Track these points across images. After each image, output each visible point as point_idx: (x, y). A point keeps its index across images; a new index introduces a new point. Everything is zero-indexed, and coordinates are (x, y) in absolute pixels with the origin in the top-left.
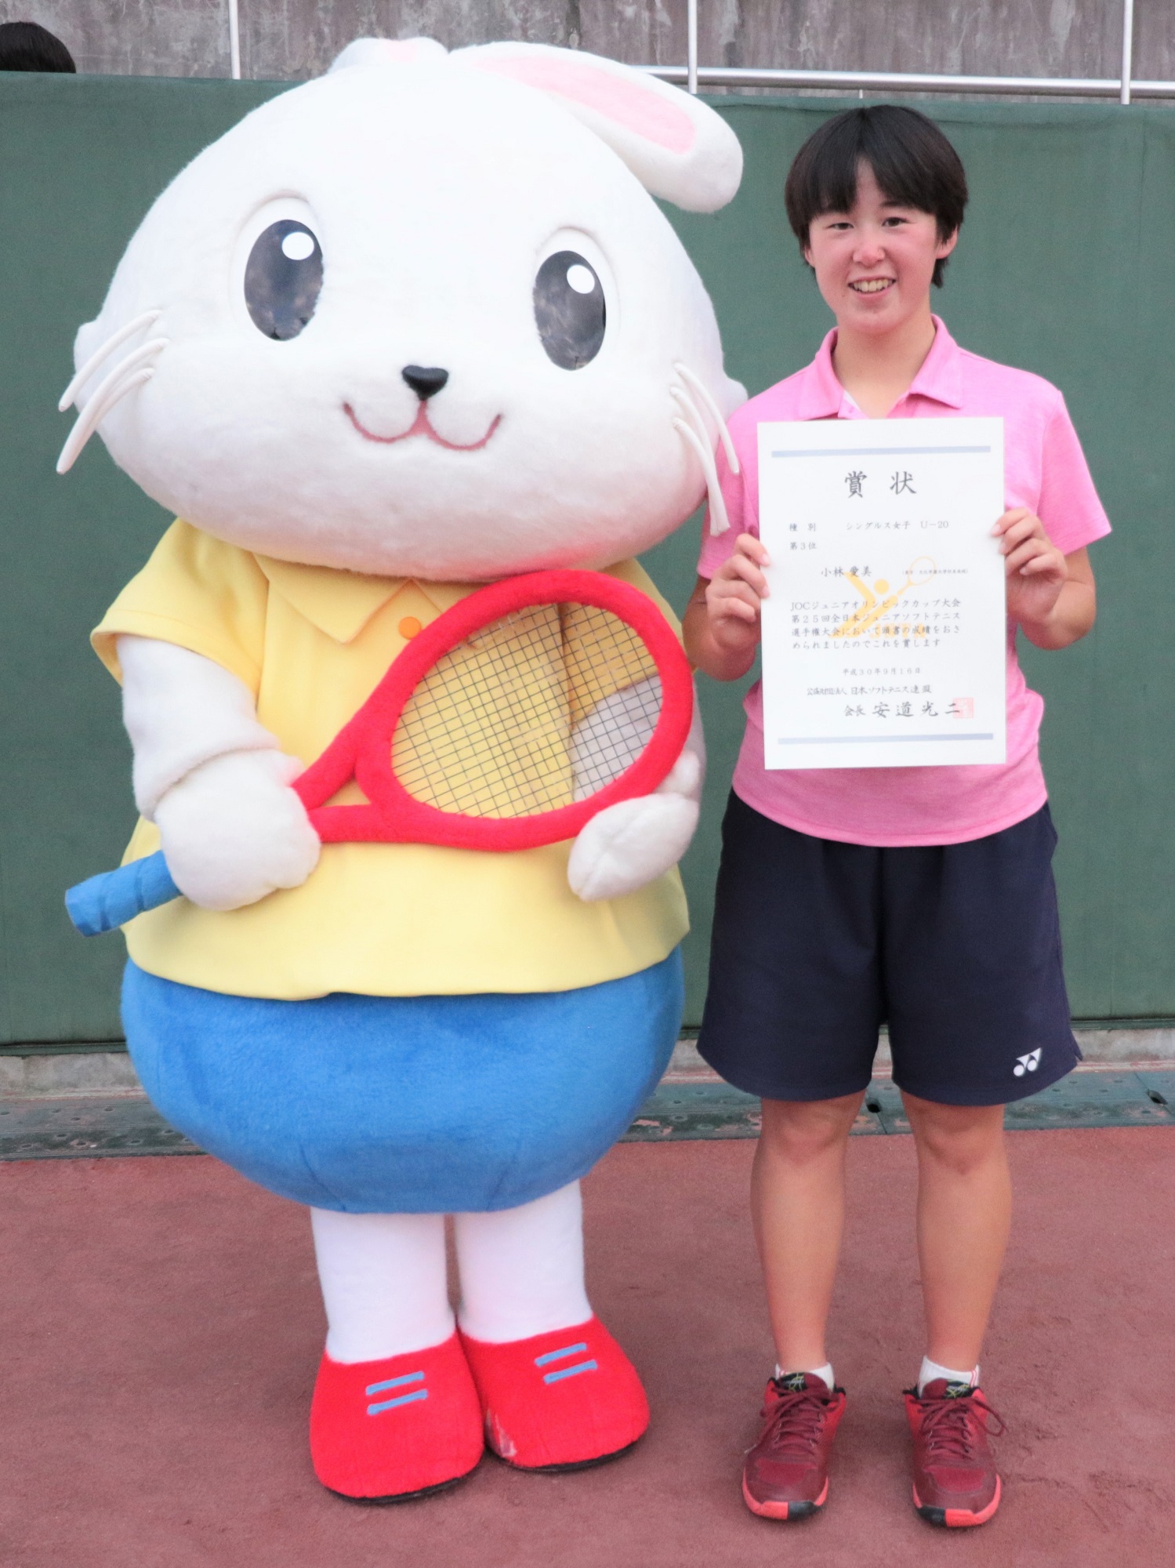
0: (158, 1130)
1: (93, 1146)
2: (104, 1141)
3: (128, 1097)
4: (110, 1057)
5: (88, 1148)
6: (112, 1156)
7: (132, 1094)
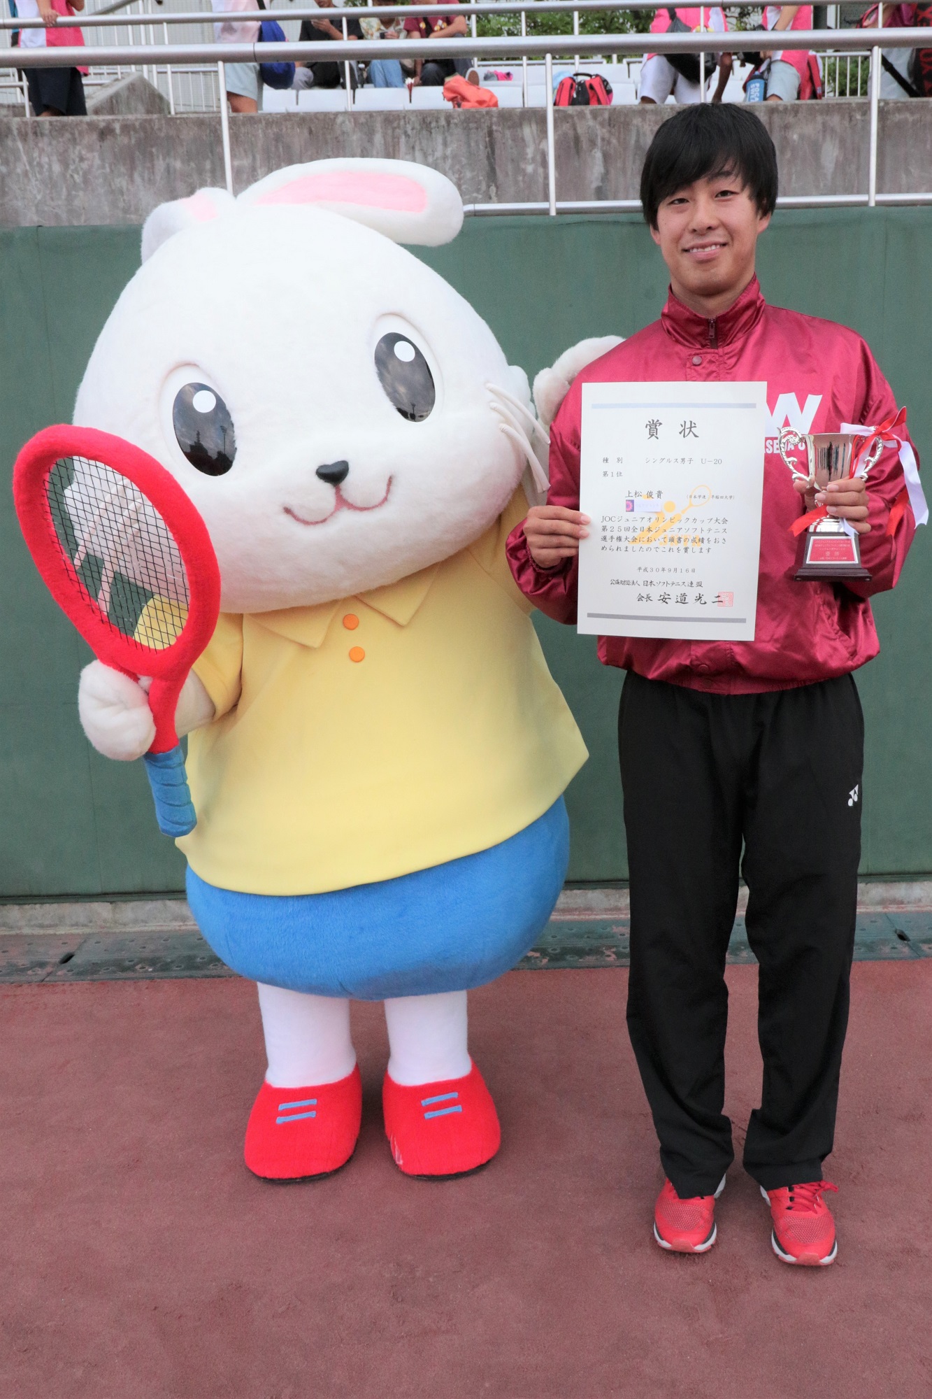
0: (195, 957)
1: (151, 970)
2: (159, 965)
3: (180, 930)
4: (169, 903)
5: (147, 971)
6: (161, 978)
7: (183, 928)
